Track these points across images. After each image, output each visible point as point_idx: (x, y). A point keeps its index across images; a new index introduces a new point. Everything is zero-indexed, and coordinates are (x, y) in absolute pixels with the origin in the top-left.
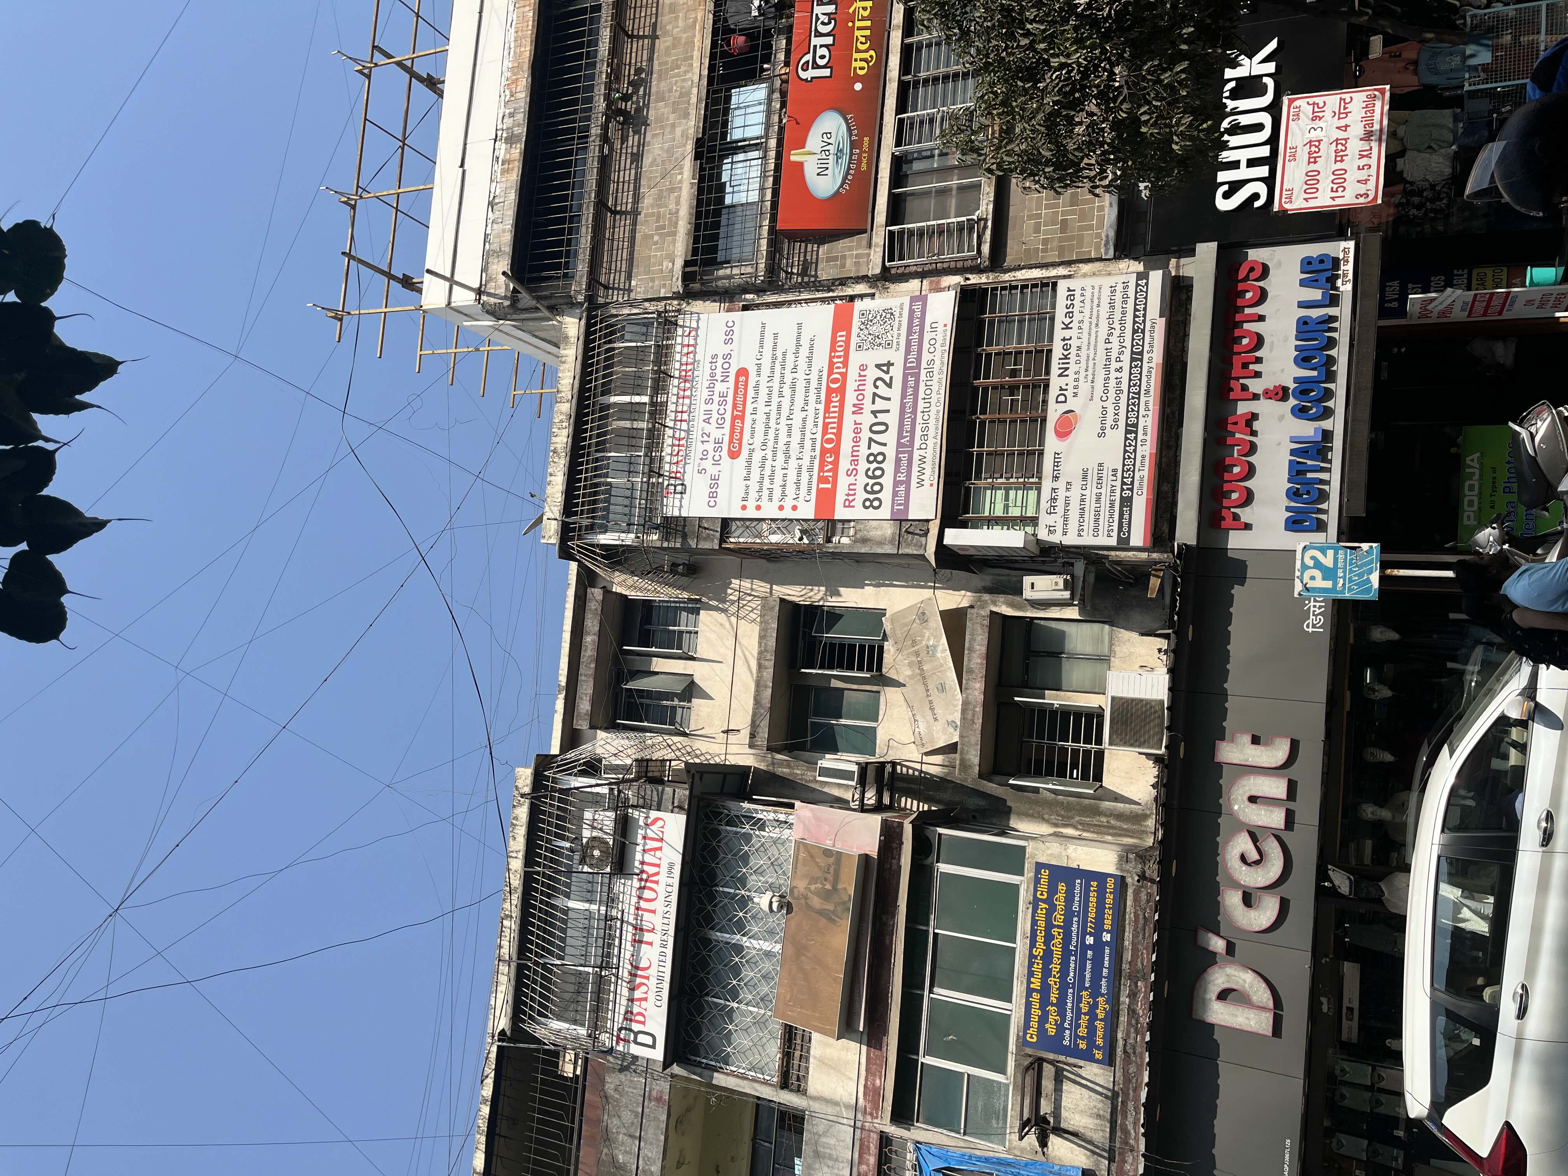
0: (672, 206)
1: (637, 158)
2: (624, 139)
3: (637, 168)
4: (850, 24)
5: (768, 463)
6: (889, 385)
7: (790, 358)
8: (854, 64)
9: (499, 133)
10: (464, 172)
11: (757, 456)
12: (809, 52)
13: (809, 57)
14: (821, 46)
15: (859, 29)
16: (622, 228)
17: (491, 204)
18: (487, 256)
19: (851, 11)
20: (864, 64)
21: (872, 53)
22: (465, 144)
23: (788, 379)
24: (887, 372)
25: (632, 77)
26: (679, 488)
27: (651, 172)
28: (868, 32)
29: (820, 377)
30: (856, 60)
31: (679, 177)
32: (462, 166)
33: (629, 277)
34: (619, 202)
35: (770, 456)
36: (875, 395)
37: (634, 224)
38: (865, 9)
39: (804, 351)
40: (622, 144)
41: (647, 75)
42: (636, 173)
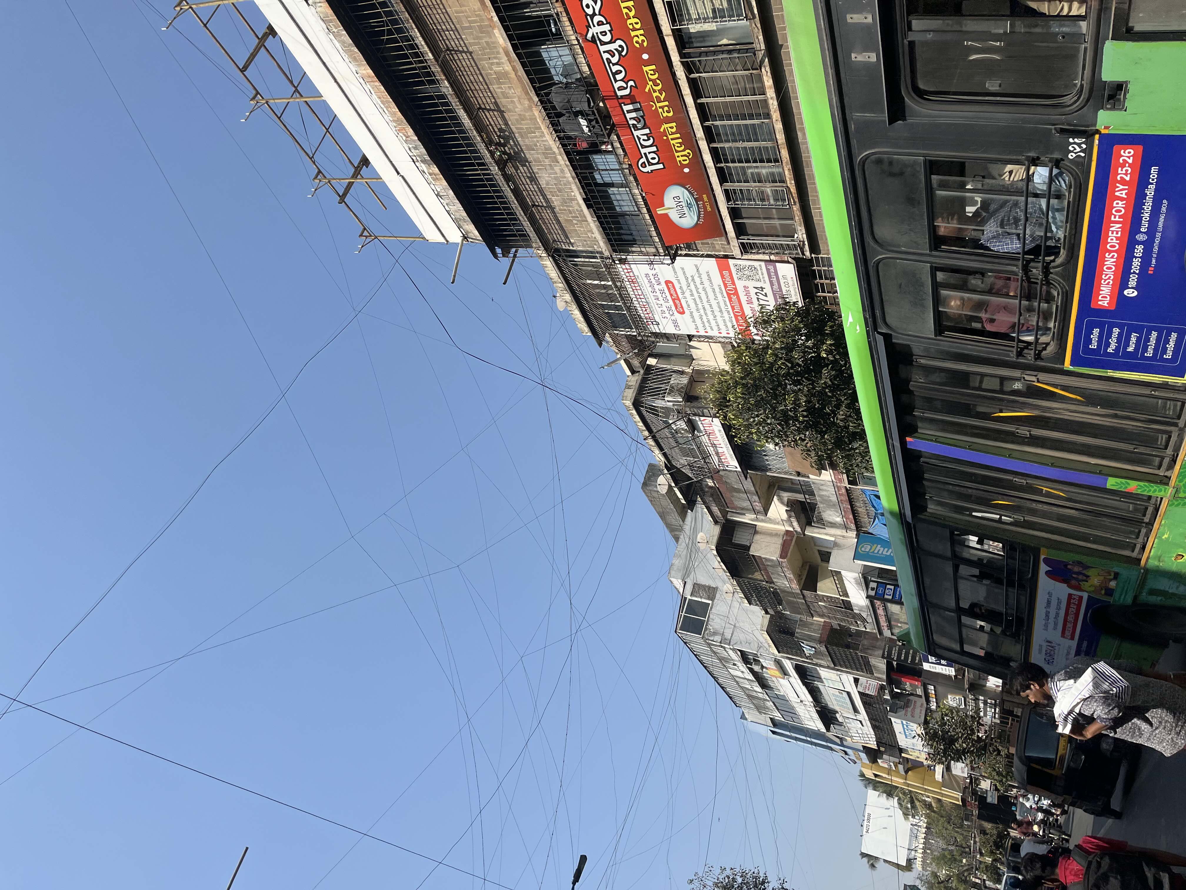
0: (576, 207)
1: (533, 179)
2: (517, 169)
3: (536, 184)
4: (665, 138)
5: (704, 317)
6: (766, 295)
7: (697, 280)
8: (678, 159)
9: (414, 158)
10: (403, 177)
11: (696, 315)
12: (642, 157)
13: (643, 160)
14: (649, 153)
15: (672, 139)
16: (547, 214)
17: (438, 195)
18: (456, 221)
19: (662, 130)
20: (686, 158)
21: (688, 151)
22: (391, 162)
23: (700, 287)
24: (762, 291)
25: (498, 134)
26: (654, 323)
27: (549, 188)
28: (680, 140)
29: (720, 289)
30: (678, 157)
31: (573, 194)
32: (398, 173)
33: (567, 237)
34: (535, 200)
35: (703, 314)
36: (758, 299)
37: (554, 212)
38: (672, 128)
39: (704, 277)
40: (517, 171)
41: (510, 133)
42: (538, 188)
